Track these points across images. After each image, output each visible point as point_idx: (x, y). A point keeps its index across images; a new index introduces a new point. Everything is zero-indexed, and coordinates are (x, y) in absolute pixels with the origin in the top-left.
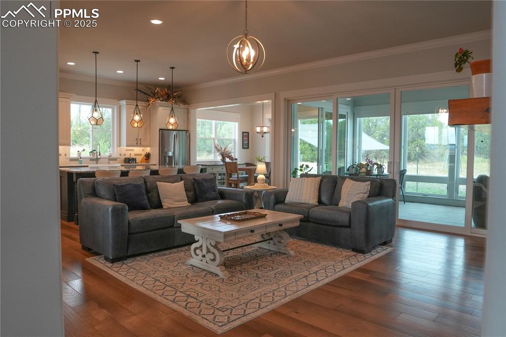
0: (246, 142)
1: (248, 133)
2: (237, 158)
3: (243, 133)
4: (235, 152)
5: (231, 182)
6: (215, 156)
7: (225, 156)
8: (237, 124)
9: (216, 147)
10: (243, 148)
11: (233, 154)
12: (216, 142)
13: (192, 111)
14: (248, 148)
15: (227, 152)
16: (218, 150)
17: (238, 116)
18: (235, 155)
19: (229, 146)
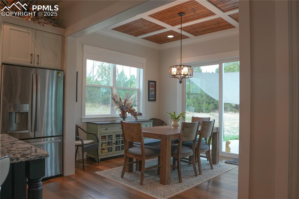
0: (153, 93)
1: (155, 82)
2: (141, 112)
3: (149, 82)
4: (138, 106)
5: (131, 156)
6: (112, 110)
7: (125, 110)
8: (142, 70)
9: (114, 99)
10: (149, 100)
11: (135, 108)
12: (115, 91)
13: (69, 39)
14: (155, 100)
15: (129, 104)
16: (117, 103)
17: (144, 60)
18: (139, 109)
19: (131, 97)
